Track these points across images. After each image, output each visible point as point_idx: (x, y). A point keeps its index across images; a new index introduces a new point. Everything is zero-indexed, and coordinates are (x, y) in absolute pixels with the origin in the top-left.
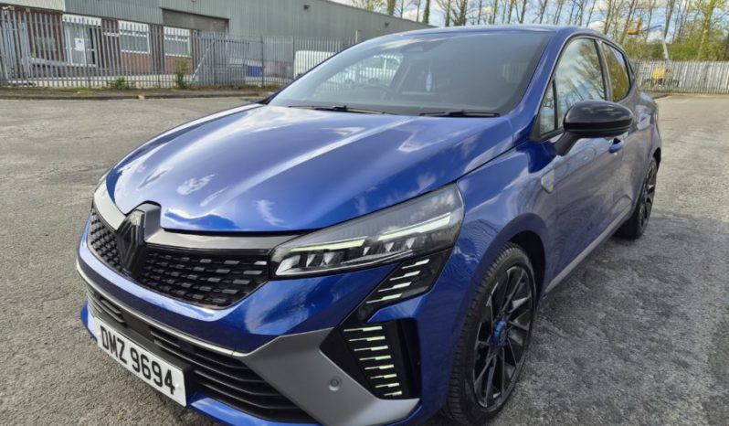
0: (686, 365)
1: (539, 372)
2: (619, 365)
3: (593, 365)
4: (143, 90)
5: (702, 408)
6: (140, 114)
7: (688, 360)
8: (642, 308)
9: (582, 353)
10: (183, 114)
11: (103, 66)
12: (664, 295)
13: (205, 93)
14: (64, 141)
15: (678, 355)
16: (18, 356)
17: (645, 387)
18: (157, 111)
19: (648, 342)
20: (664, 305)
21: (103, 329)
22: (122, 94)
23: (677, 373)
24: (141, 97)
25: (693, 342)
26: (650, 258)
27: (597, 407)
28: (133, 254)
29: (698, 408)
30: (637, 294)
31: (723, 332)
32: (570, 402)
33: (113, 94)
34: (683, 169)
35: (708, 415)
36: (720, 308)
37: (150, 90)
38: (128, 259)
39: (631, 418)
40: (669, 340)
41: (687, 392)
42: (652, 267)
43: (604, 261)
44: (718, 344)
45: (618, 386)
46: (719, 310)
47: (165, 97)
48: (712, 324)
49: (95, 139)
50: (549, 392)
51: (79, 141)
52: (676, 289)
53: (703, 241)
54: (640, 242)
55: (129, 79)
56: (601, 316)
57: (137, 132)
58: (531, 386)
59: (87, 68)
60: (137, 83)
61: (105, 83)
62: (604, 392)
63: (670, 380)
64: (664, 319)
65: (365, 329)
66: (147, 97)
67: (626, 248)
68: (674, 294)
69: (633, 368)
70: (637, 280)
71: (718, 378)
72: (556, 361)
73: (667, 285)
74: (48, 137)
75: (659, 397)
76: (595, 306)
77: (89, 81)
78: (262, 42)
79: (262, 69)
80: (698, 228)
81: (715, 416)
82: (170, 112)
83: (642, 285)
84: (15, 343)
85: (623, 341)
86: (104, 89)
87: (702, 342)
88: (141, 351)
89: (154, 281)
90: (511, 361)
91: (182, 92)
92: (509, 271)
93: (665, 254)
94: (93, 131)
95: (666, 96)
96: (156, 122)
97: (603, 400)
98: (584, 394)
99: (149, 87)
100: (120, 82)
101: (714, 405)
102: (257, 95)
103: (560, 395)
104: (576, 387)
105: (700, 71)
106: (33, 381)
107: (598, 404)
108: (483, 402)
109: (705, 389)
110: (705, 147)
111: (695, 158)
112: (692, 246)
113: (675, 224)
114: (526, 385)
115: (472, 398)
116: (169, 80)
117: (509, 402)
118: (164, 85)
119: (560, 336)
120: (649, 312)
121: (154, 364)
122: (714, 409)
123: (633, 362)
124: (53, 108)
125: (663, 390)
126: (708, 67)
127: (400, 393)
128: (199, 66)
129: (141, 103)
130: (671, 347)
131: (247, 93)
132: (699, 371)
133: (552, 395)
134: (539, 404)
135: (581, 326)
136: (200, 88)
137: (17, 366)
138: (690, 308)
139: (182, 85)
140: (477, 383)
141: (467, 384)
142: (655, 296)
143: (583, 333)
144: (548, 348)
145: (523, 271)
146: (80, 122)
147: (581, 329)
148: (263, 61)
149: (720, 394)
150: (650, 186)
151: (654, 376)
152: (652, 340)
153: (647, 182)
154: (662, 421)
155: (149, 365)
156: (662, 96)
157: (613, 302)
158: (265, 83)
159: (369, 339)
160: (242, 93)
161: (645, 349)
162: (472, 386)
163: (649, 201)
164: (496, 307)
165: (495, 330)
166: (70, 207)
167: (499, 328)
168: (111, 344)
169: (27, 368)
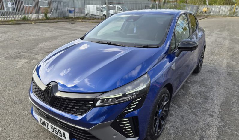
0: (212, 116)
1: (171, 121)
2: (194, 117)
3: (186, 117)
4: (33, 20)
5: (217, 129)
6: (34, 30)
7: (213, 114)
8: (200, 97)
9: (183, 114)
10: (49, 30)
11: (18, 11)
12: (206, 92)
13: (55, 21)
14: (9, 42)
15: (210, 112)
16: (11, 125)
17: (201, 124)
18: (40, 29)
19: (202, 109)
20: (206, 96)
21: (40, 119)
22: (26, 22)
23: (210, 118)
24: (33, 23)
25: (215, 108)
26: (202, 79)
27: (188, 131)
28: (50, 99)
29: (216, 129)
30: (199, 93)
31: (223, 104)
32: (180, 130)
33: (23, 22)
34: (212, 46)
35: (218, 132)
36: (223, 96)
37: (36, 20)
38: (49, 100)
39: (197, 134)
40: (208, 108)
41: (213, 124)
42: (202, 83)
43: (189, 81)
44: (222, 108)
45: (193, 124)
46: (222, 97)
47: (41, 23)
48: (220, 102)
49: (20, 41)
50: (174, 127)
51: (15, 42)
52: (210, 90)
53: (218, 73)
54: (199, 74)
55: (28, 16)
56: (188, 101)
57: (34, 37)
58: (169, 126)
59: (12, 12)
60: (31, 18)
61: (19, 18)
62: (190, 126)
63: (208, 121)
64: (206, 100)
65: (123, 120)
66: (35, 23)
67: (195, 76)
68: (209, 92)
69: (197, 118)
70: (198, 88)
71: (222, 119)
72: (176, 117)
73: (207, 89)
74: (3, 41)
75: (205, 127)
76: (186, 98)
77: (14, 17)
78: (74, 2)
79: (74, 10)
80: (216, 68)
81: (220, 132)
82: (44, 29)
83: (200, 89)
84: (9, 121)
85: (195, 109)
86: (19, 20)
87: (217, 108)
88: (54, 126)
89: (57, 107)
90: (163, 120)
91: (47, 21)
92: (162, 96)
93: (207, 78)
94: (18, 37)
95: (207, 17)
96: (40, 33)
97: (189, 129)
98: (184, 127)
99: (35, 19)
100: (25, 17)
101: (220, 128)
102: (73, 21)
103: (177, 128)
104: (182, 125)
105: (218, 9)
106: (18, 133)
107: (188, 130)
108: (156, 134)
109: (218, 123)
110: (219, 38)
111: (216, 42)
112: (215, 74)
113: (209, 67)
114: (168, 126)
115: (153, 134)
116: (42, 16)
117: (163, 131)
118: (41, 18)
119: (176, 108)
120: (202, 98)
121: (59, 130)
122: (220, 129)
123: (197, 116)
124: (3, 28)
125: (206, 124)
126: (220, 7)
127: (133, 136)
128: (52, 11)
129: (33, 26)
130: (208, 110)
131: (69, 20)
132: (216, 117)
133: (175, 128)
134: (171, 131)
135: (182, 104)
136: (53, 19)
137: (11, 129)
138: (214, 97)
139: (47, 18)
140: (154, 129)
141: (152, 131)
142: (204, 93)
143: (183, 107)
144: (173, 112)
145: (167, 94)
146: (13, 34)
147: (182, 106)
148: (74, 8)
149: (222, 125)
150: (202, 56)
151: (204, 120)
152: (203, 108)
153: (202, 55)
154: (206, 134)
155: (57, 131)
156: (206, 18)
157: (192, 96)
158: (76, 16)
159: (124, 123)
160: (68, 20)
161: (201, 111)
162: (153, 131)
163: (202, 61)
164: (159, 107)
165: (159, 113)
166: (16, 69)
167: (160, 112)
168: (44, 123)
169: (15, 129)
